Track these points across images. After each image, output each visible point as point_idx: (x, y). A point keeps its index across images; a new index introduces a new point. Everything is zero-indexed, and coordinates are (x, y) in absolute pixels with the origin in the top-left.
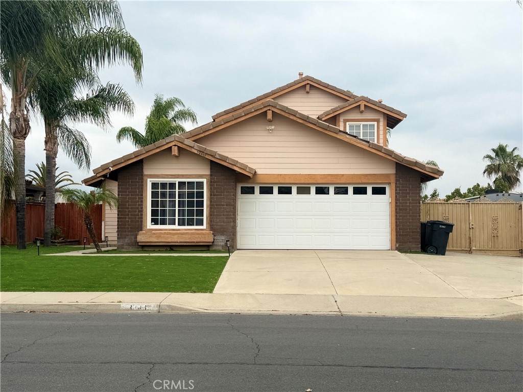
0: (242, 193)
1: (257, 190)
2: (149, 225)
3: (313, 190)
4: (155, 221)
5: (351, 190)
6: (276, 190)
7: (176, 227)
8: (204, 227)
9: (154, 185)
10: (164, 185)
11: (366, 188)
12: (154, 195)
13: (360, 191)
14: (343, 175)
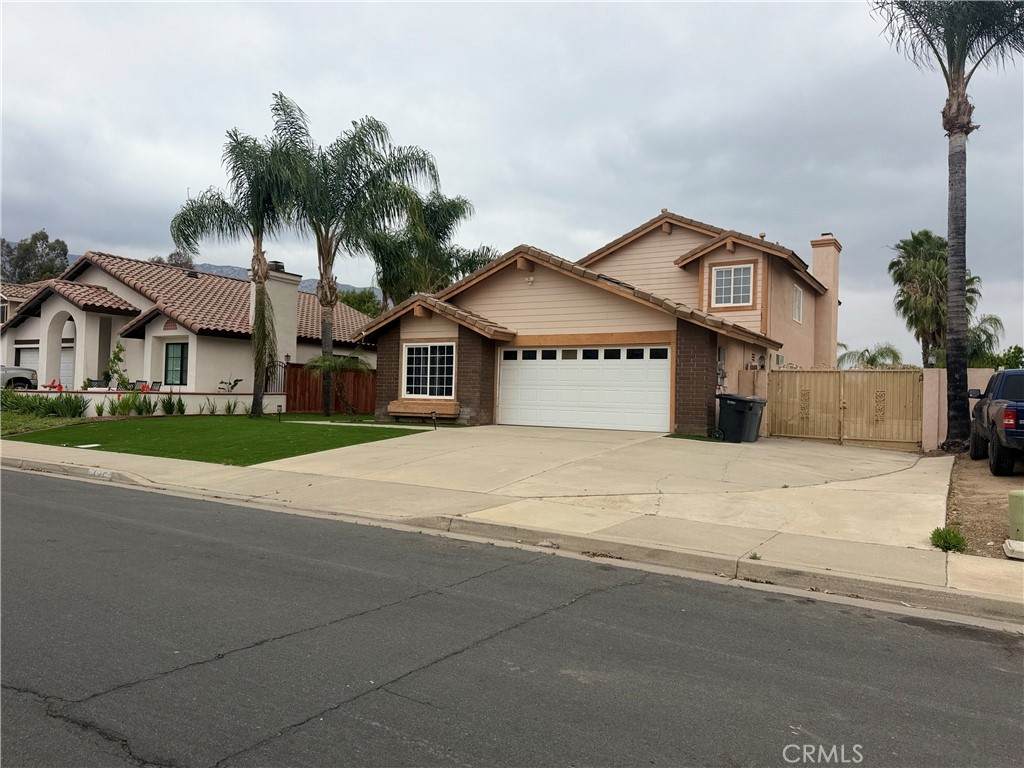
0: (505, 358)
1: (520, 355)
2: (404, 394)
3: (580, 354)
4: (410, 390)
5: (624, 354)
6: (539, 355)
7: (427, 396)
8: (452, 397)
9: (410, 351)
10: (418, 350)
11: (643, 350)
12: (410, 361)
13: (635, 354)
14: (612, 334)
